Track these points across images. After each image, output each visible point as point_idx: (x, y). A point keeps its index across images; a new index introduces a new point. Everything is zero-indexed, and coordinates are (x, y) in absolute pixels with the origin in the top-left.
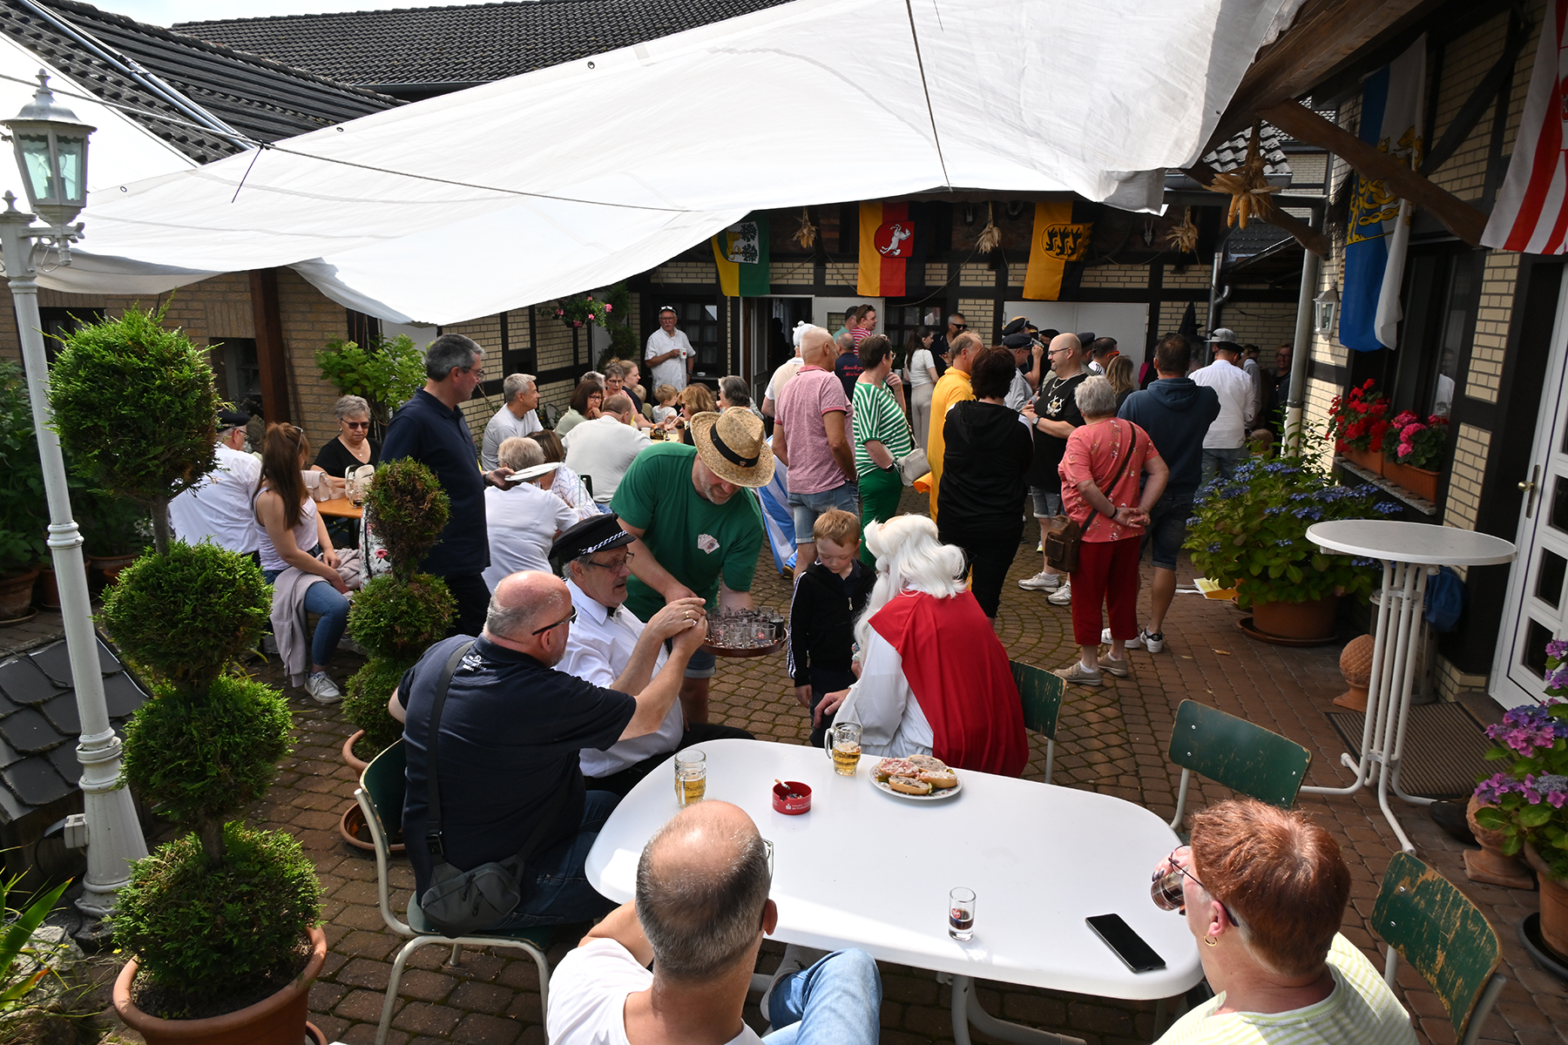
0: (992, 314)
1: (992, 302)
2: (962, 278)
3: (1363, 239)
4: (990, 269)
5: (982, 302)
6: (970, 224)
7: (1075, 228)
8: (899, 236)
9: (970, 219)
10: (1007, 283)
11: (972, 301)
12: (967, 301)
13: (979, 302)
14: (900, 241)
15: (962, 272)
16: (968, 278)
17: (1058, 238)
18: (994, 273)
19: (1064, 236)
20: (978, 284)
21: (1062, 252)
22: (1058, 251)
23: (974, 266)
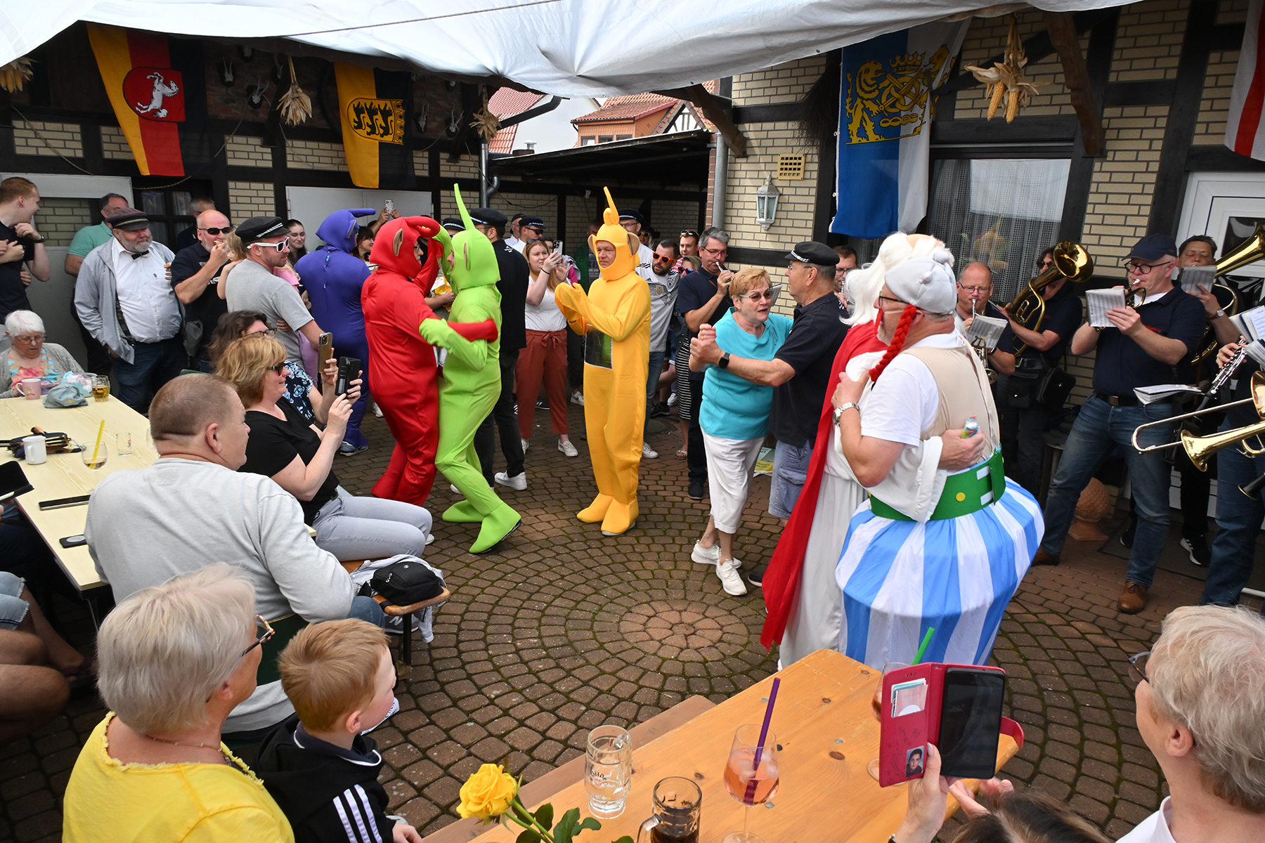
0: (272, 201)
1: (270, 186)
2: (229, 154)
3: (883, 139)
4: (264, 145)
5: (259, 186)
6: (229, 84)
7: (382, 104)
8: (161, 91)
9: (229, 78)
10: (286, 165)
11: (246, 185)
12: (240, 185)
13: (255, 185)
14: (165, 98)
15: (229, 147)
16: (238, 155)
17: (366, 115)
18: (269, 150)
19: (372, 112)
20: (251, 163)
21: (373, 132)
22: (369, 130)
23: (242, 139)
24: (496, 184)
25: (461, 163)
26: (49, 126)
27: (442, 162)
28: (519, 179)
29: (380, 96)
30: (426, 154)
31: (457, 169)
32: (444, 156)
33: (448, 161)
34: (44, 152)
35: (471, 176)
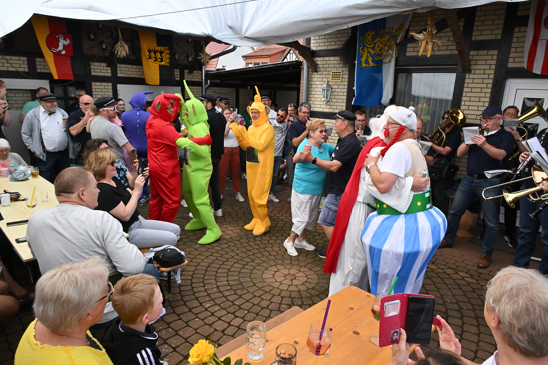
0: (111, 91)
1: (110, 84)
2: (92, 70)
3: (376, 65)
4: (108, 66)
5: (105, 84)
6: (92, 40)
7: (159, 48)
8: (62, 43)
9: (92, 37)
10: (117, 75)
11: (99, 84)
12: (97, 84)
13: (103, 84)
14: (64, 46)
15: (92, 67)
16: (96, 70)
17: (153, 53)
18: (110, 69)
19: (155, 52)
20: (102, 74)
21: (156, 60)
22: (154, 59)
23: (98, 64)
24: (209, 83)
25: (194, 74)
26: (13, 58)
27: (185, 74)
28: (219, 81)
29: (158, 45)
30: (179, 70)
31: (192, 77)
32: (186, 71)
33: (188, 73)
34: (11, 69)
35: (198, 80)
